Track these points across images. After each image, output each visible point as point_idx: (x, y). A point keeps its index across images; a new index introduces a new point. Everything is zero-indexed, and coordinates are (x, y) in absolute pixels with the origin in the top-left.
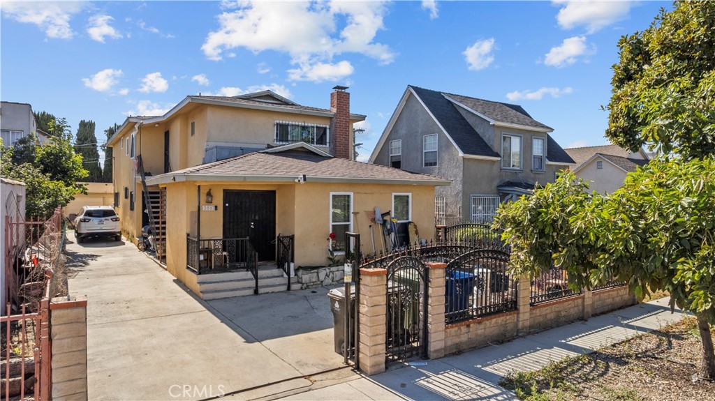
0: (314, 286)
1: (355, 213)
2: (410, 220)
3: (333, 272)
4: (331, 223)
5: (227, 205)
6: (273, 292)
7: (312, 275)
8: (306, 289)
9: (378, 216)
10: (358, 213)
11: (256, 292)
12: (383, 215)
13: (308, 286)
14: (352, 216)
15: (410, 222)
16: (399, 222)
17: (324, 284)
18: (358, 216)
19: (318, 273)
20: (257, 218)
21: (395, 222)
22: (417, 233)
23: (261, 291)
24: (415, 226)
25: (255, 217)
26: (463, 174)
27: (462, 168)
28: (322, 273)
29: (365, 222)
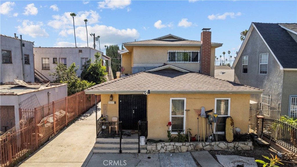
0: (154, 152)
1: (187, 111)
2: (229, 115)
3: (166, 146)
4: (171, 116)
5: (121, 101)
6: (130, 153)
7: (152, 146)
8: (149, 153)
9: (203, 112)
10: (189, 110)
11: (121, 152)
12: (207, 112)
13: (150, 152)
14: (185, 112)
15: (228, 117)
16: (219, 116)
17: (160, 152)
18: (189, 112)
19: (156, 145)
20: (136, 108)
21: (216, 116)
22: (232, 124)
23: (123, 151)
24: (232, 120)
25: (135, 108)
26: (283, 82)
27: (282, 78)
28: (159, 146)
29: (194, 116)
